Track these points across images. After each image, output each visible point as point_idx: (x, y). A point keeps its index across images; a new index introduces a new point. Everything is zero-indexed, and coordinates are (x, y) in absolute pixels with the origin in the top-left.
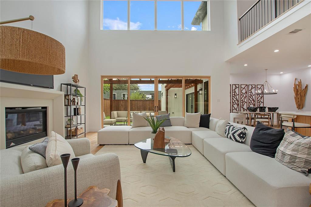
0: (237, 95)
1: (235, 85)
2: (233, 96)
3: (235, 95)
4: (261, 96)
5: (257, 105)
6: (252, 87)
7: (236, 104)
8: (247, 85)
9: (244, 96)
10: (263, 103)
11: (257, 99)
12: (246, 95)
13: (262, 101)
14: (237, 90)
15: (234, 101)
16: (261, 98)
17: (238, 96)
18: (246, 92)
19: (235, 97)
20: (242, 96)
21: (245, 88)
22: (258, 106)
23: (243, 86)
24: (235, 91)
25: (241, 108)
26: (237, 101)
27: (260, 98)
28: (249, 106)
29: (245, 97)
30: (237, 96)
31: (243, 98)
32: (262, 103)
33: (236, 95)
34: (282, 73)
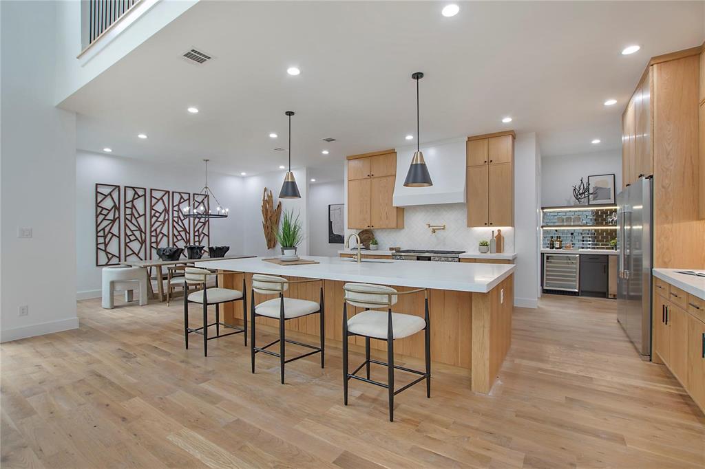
0: (140, 216)
1: (133, 188)
2: (126, 219)
3: (132, 214)
4: (202, 220)
5: (195, 242)
6: (182, 197)
7: (137, 239)
8: (169, 192)
9: (161, 219)
10: (208, 236)
11: (195, 227)
12: (167, 217)
13: (205, 231)
14: (139, 204)
15: (129, 233)
16: (204, 224)
17: (143, 218)
18: (166, 211)
19: (134, 221)
20: (154, 219)
21: (162, 198)
22: (197, 244)
23: (158, 195)
24: (133, 206)
25: (153, 249)
26: (141, 231)
27: (200, 225)
28: (174, 244)
29: (163, 223)
30: (141, 220)
31: (158, 224)
32: (206, 238)
33: (137, 216)
34: (243, 174)
